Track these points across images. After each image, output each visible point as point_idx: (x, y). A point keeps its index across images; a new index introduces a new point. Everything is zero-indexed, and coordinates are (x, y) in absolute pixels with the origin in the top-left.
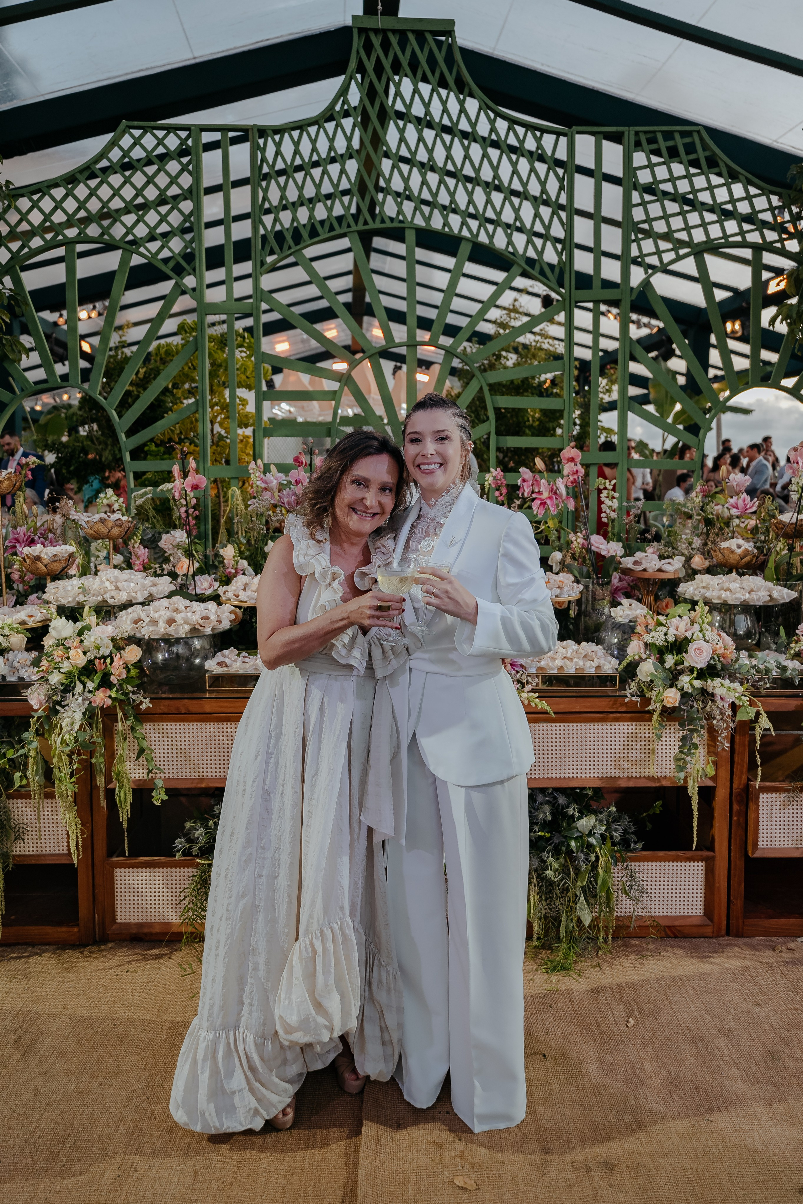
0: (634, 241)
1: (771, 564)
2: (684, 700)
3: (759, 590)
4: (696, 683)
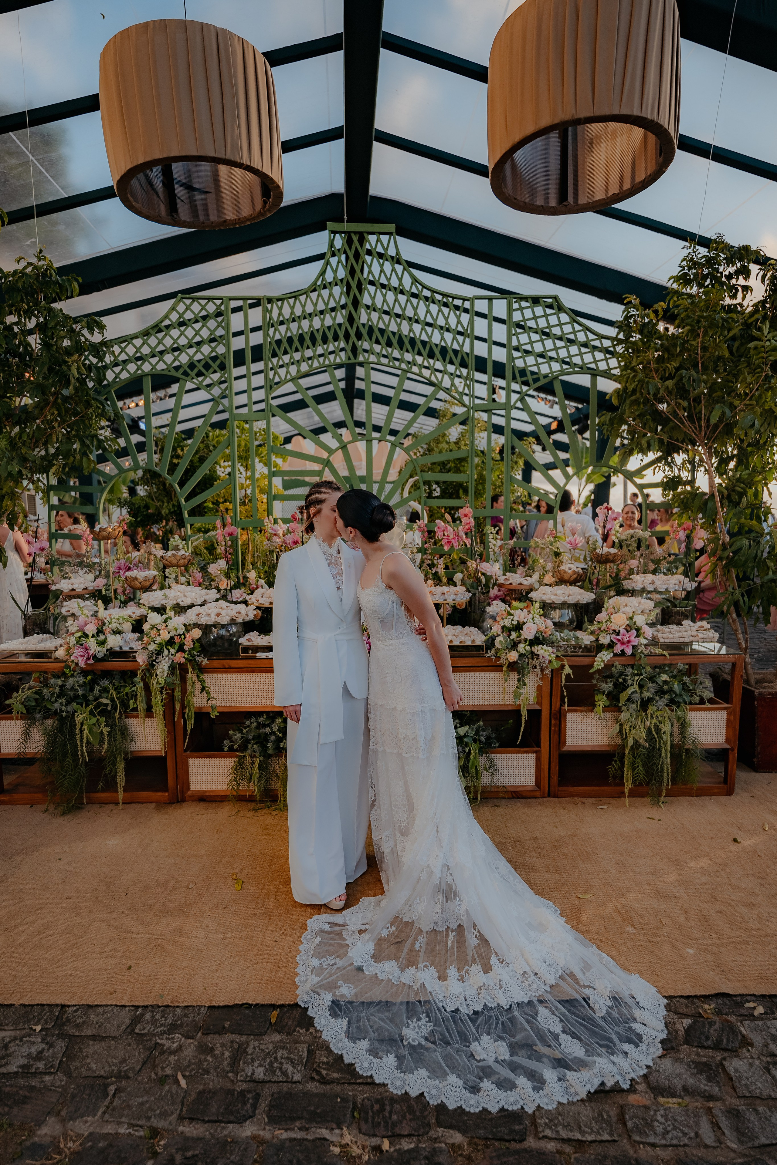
2: (521, 658)
3: (575, 595)
4: (528, 648)
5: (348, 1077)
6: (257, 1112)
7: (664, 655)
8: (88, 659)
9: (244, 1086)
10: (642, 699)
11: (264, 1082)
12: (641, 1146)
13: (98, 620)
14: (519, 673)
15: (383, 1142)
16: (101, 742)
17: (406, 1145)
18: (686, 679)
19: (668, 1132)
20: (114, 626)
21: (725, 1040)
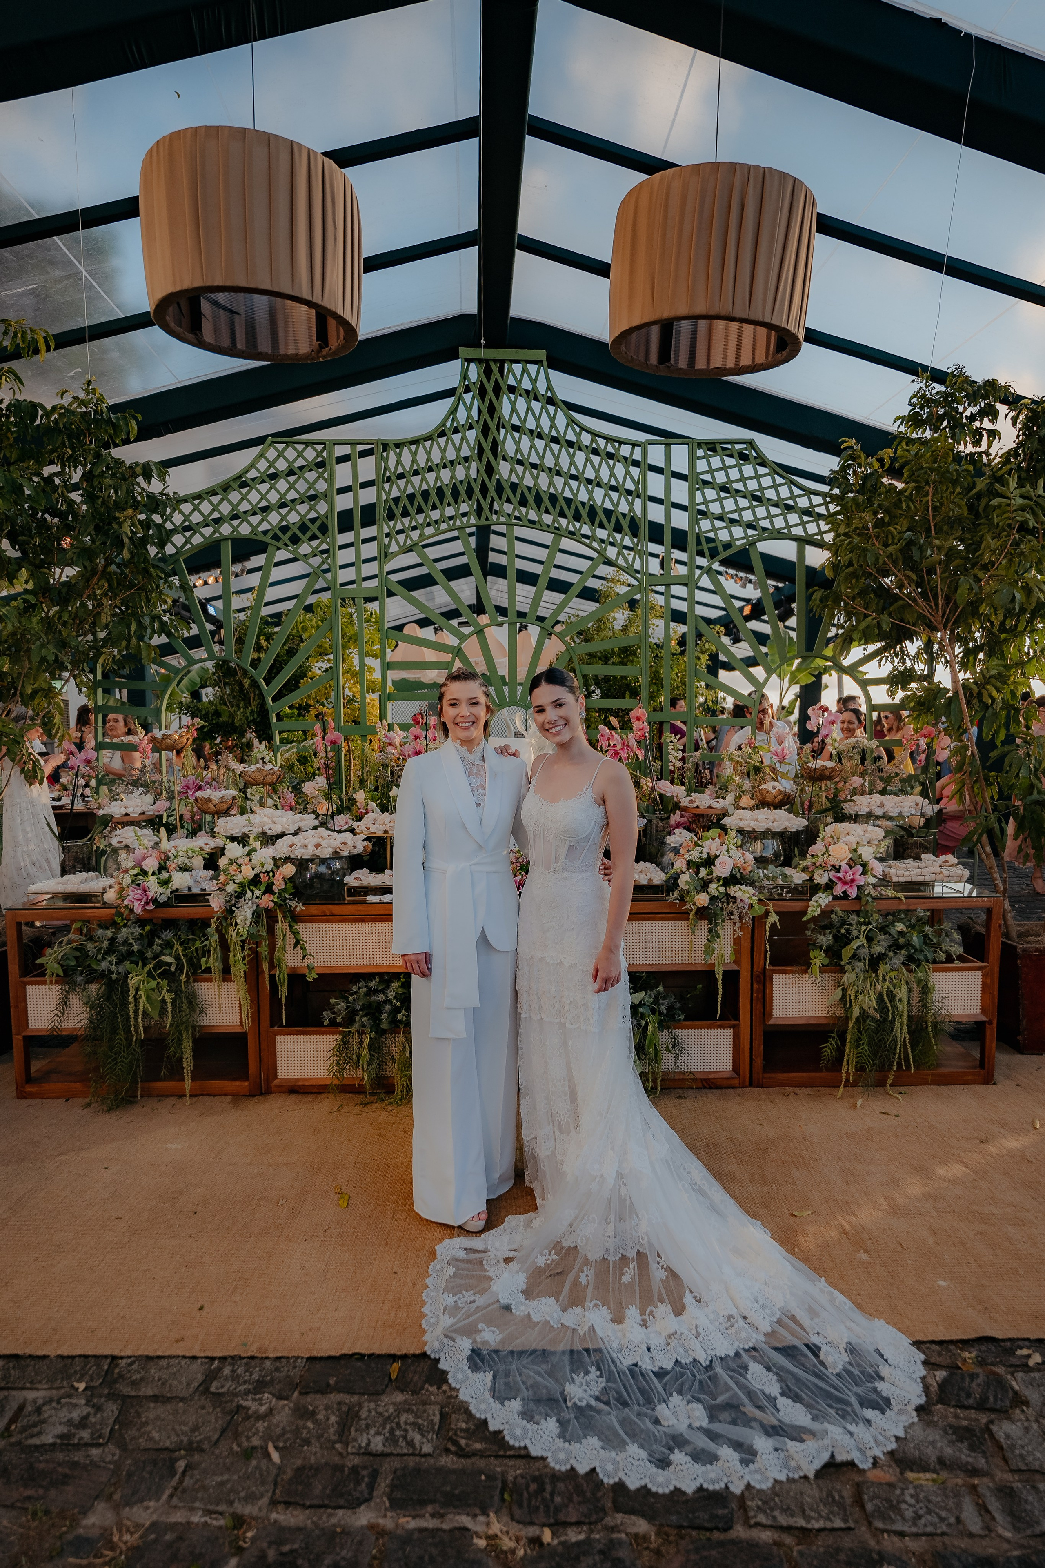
2: (712, 903)
3: (780, 820)
4: (722, 889)
5: (494, 1448)
6: (375, 1494)
7: (899, 898)
8: (147, 903)
9: (357, 1461)
10: (872, 955)
11: (383, 1455)
12: (886, 1535)
13: (161, 852)
14: (710, 922)
15: (542, 1532)
16: (163, 1012)
17: (574, 1536)
18: (927, 929)
19: (920, 1517)
20: (180, 861)
21: (991, 1399)
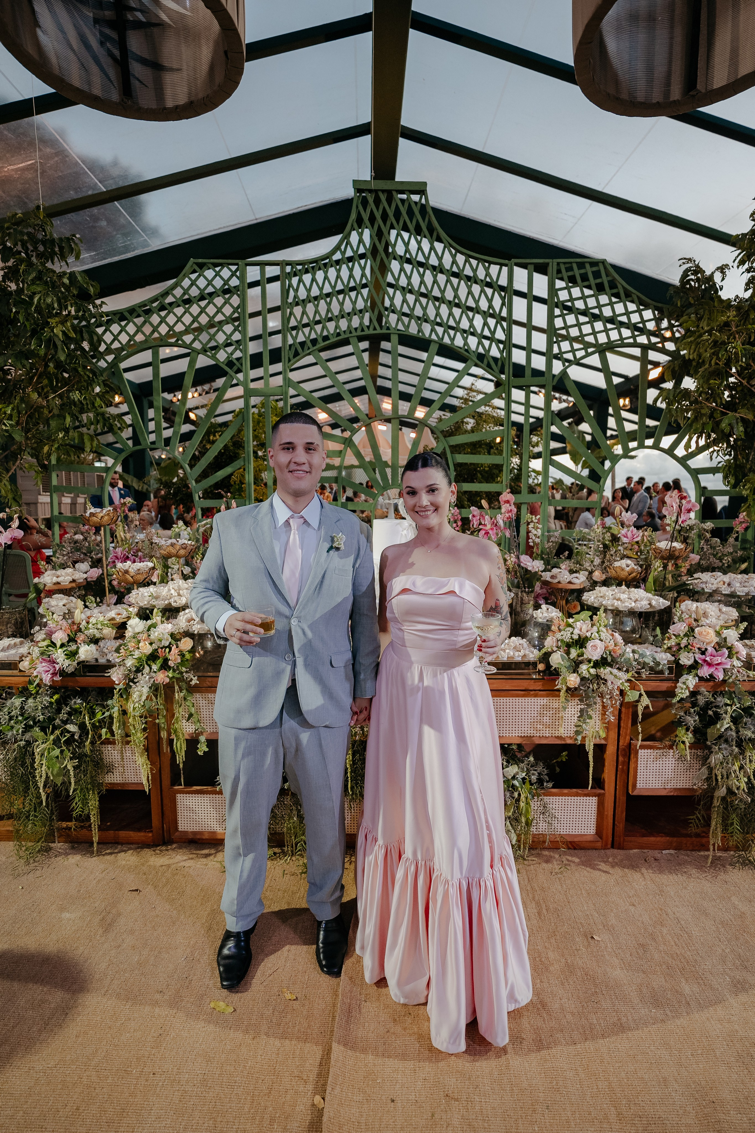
0: (555, 342)
1: (651, 579)
2: (583, 682)
3: (642, 600)
4: (592, 671)
8: (54, 674)
13: (72, 624)
14: (581, 702)
20: (92, 631)
